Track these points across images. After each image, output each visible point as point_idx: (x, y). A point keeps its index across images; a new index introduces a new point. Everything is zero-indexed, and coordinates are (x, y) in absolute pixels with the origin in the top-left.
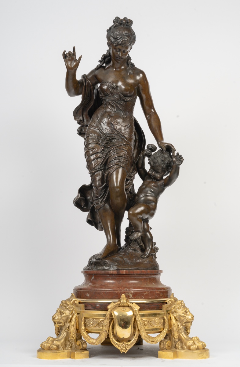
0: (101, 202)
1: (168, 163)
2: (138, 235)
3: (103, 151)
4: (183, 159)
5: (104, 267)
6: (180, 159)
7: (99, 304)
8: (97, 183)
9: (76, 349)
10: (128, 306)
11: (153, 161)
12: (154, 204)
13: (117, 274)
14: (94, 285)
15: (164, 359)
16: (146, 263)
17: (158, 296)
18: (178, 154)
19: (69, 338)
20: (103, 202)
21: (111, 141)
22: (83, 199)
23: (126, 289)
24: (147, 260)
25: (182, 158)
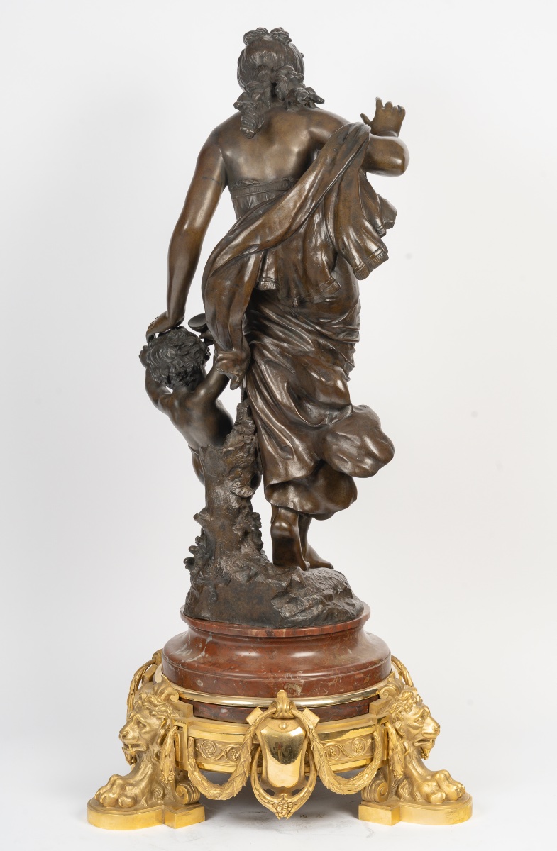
7: (227, 709)
23: (287, 675)
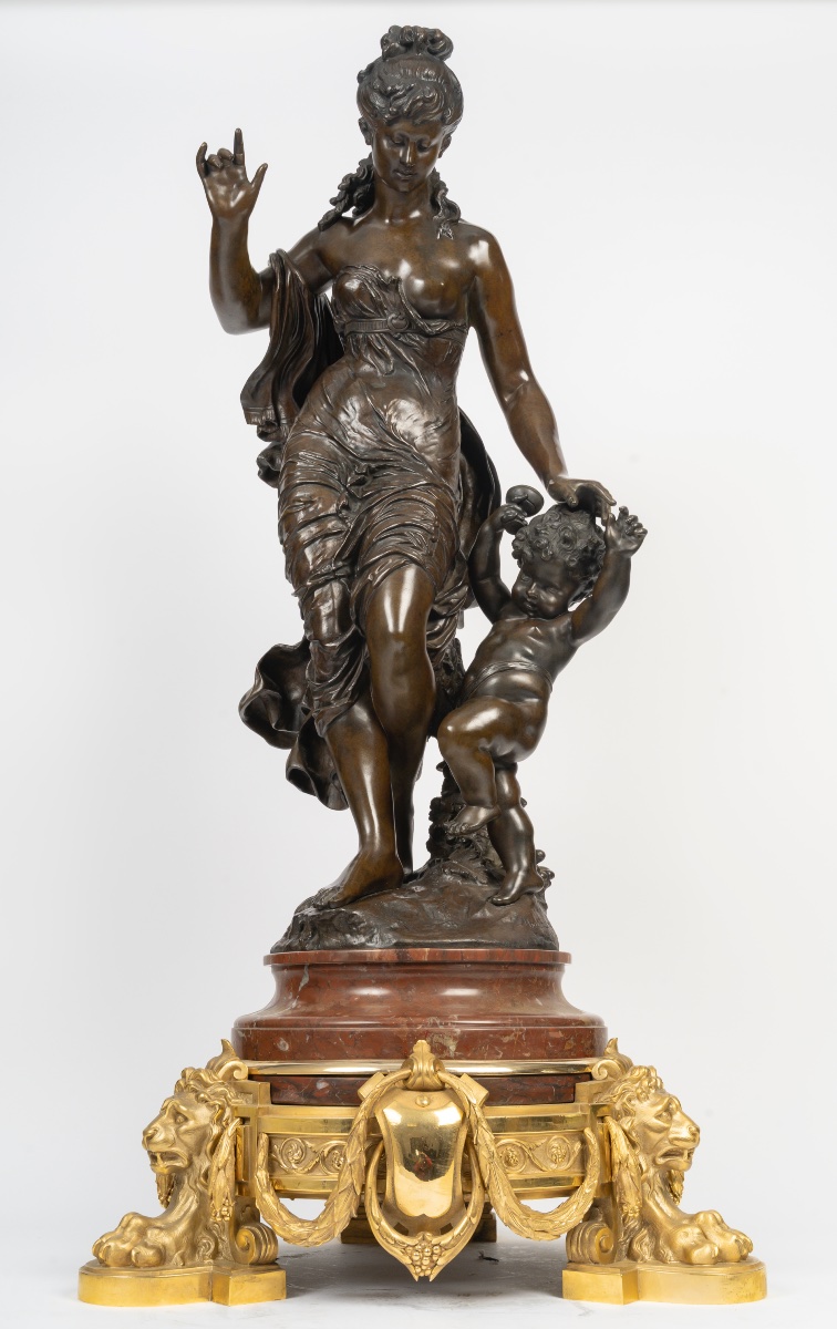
0: (338, 697)
1: (585, 550)
2: (475, 817)
3: (344, 512)
4: (645, 532)
5: (348, 936)
6: (635, 528)
8: (324, 628)
9: (236, 1262)
10: (442, 1088)
11: (530, 542)
12: (535, 700)
13: (397, 964)
14: (309, 1009)
15: (584, 1303)
16: (507, 923)
17: (558, 1050)
18: (624, 512)
19: (207, 1215)
20: (346, 696)
21: (375, 478)
22: (274, 699)
24: (514, 913)
25: (640, 526)
